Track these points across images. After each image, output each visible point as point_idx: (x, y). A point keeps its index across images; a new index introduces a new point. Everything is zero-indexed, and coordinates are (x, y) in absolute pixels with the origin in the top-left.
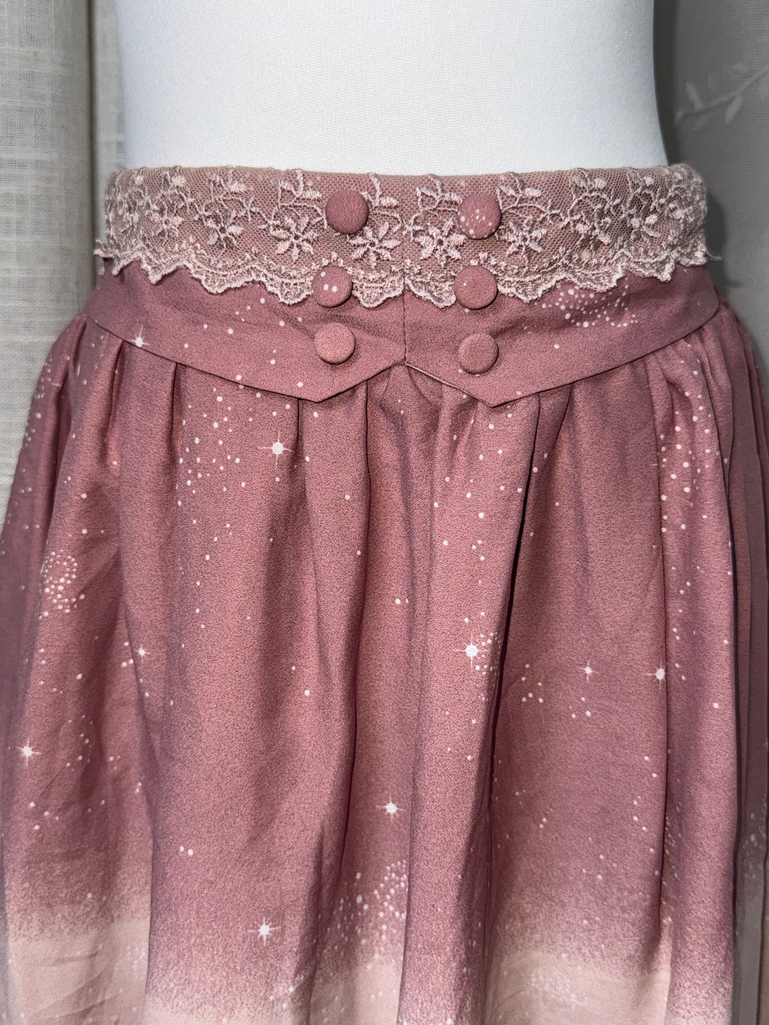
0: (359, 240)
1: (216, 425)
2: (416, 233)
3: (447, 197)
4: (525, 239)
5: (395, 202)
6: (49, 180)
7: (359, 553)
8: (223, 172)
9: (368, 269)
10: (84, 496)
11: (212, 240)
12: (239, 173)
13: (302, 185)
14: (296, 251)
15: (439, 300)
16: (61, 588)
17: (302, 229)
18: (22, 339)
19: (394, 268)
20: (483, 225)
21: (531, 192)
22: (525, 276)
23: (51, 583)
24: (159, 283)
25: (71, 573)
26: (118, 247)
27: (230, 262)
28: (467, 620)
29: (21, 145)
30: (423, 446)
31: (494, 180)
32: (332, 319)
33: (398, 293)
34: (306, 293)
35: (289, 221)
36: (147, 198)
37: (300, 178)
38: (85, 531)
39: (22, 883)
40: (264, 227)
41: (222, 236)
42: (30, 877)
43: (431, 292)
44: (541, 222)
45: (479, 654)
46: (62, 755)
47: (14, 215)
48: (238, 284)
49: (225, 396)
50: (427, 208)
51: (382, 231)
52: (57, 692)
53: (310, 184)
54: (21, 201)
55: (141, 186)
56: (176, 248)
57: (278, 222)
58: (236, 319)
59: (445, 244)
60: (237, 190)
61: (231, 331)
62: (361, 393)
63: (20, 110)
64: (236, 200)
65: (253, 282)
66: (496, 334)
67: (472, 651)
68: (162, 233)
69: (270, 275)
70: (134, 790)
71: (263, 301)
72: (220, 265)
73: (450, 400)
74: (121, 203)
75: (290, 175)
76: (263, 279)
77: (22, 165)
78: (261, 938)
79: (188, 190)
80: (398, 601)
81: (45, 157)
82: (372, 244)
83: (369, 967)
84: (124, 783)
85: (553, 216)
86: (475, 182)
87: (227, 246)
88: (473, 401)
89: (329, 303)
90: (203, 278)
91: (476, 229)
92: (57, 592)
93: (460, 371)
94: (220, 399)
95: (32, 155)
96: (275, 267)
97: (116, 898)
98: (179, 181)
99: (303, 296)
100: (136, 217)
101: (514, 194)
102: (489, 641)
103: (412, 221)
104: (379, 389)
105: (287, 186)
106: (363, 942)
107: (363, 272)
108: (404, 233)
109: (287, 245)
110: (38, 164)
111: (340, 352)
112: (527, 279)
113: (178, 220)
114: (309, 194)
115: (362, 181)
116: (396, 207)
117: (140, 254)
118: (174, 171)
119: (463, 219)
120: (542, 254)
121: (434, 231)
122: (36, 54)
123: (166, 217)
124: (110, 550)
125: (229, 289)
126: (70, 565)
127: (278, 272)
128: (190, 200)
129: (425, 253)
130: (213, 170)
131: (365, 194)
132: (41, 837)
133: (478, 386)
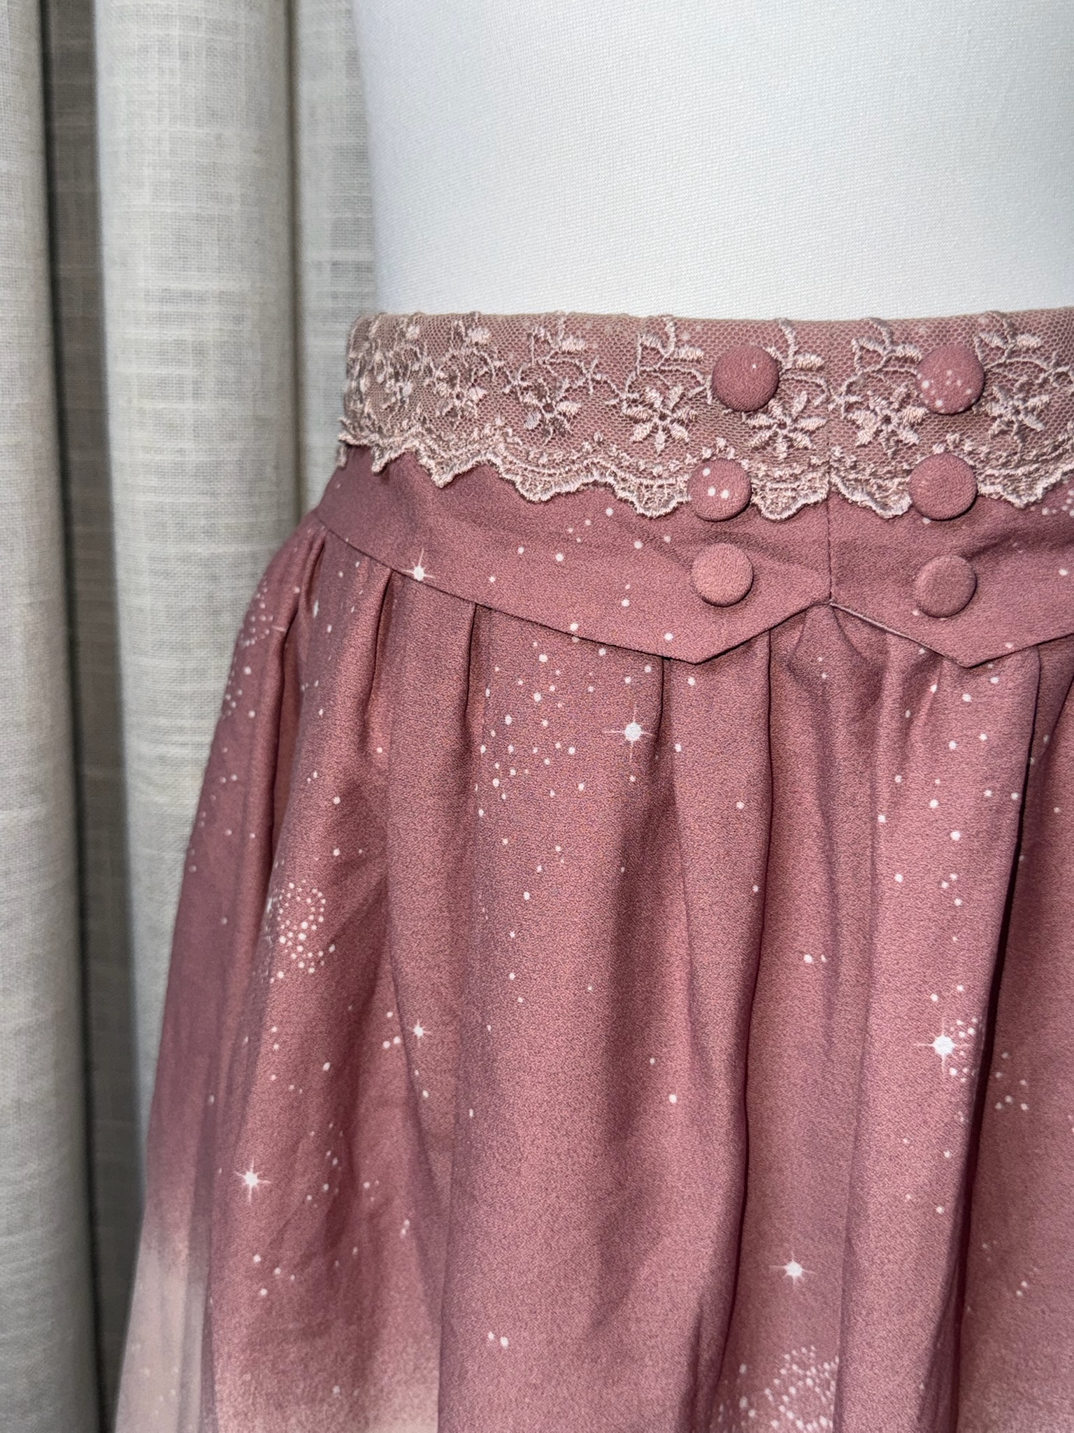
0: (762, 419)
1: (537, 697)
2: (849, 407)
3: (900, 351)
4: (1017, 412)
5: (818, 361)
6: (238, 320)
7: (756, 889)
8: (549, 321)
9: (774, 461)
10: (337, 800)
11: (532, 424)
12: (574, 324)
13: (673, 339)
14: (661, 437)
15: (885, 506)
16: (302, 937)
17: (671, 405)
18: (202, 549)
19: (814, 460)
20: (957, 392)
21: (1026, 341)
22: (1017, 467)
23: (288, 928)
24: (448, 485)
25: (317, 914)
26: (380, 430)
27: (558, 455)
28: (934, 998)
29: (199, 269)
30: (856, 727)
31: (970, 324)
32: (716, 538)
33: (821, 495)
34: (678, 499)
35: (653, 395)
36: (426, 360)
37: (670, 329)
38: (336, 852)
39: (242, 1373)
40: (613, 402)
41: (548, 416)
42: (251, 1365)
43: (871, 495)
44: (1041, 385)
45: (956, 1051)
46: (300, 1184)
47: (189, 372)
48: (572, 487)
49: (552, 654)
50: (869, 369)
51: (798, 406)
52: (295, 1091)
53: (685, 337)
54: (200, 351)
55: (416, 342)
56: (475, 435)
57: (636, 396)
58: (568, 540)
59: (895, 421)
60: (573, 348)
61: (560, 557)
62: (761, 648)
63: (198, 218)
64: (570, 364)
65: (595, 483)
66: (972, 556)
67: (944, 1046)
68: (453, 412)
69: (621, 474)
70: (399, 1231)
71: (609, 512)
72: (544, 460)
73: (898, 657)
74: (381, 366)
75: (655, 325)
76: (610, 480)
77: (201, 299)
79: (495, 349)
80: (808, 959)
81: (232, 286)
82: (782, 425)
84: (384, 1222)
85: (1059, 375)
86: (942, 329)
87: (556, 432)
88: (934, 657)
89: (716, 515)
90: (518, 479)
91: (946, 399)
92: (296, 942)
93: (916, 613)
94: (543, 658)
95: (212, 284)
96: (627, 460)
97: (372, 1392)
98: (480, 335)
99: (673, 504)
100: (408, 388)
101: (1000, 344)
102: (971, 1031)
103: (843, 388)
104: (788, 641)
105: (650, 341)
107: (764, 468)
108: (831, 407)
109: (649, 426)
110: (222, 297)
111: (733, 588)
112: (1020, 471)
113: (477, 394)
114: (687, 352)
115: (771, 330)
116: (821, 368)
117: (416, 443)
118: (471, 320)
119: (925, 385)
120: (1043, 433)
121: (877, 403)
123: (458, 389)
124: (369, 878)
125: (559, 494)
126: (317, 902)
127: (634, 469)
128: (498, 364)
129: (864, 437)
130: (534, 318)
131: (771, 350)
132: (269, 1307)
133: (944, 636)
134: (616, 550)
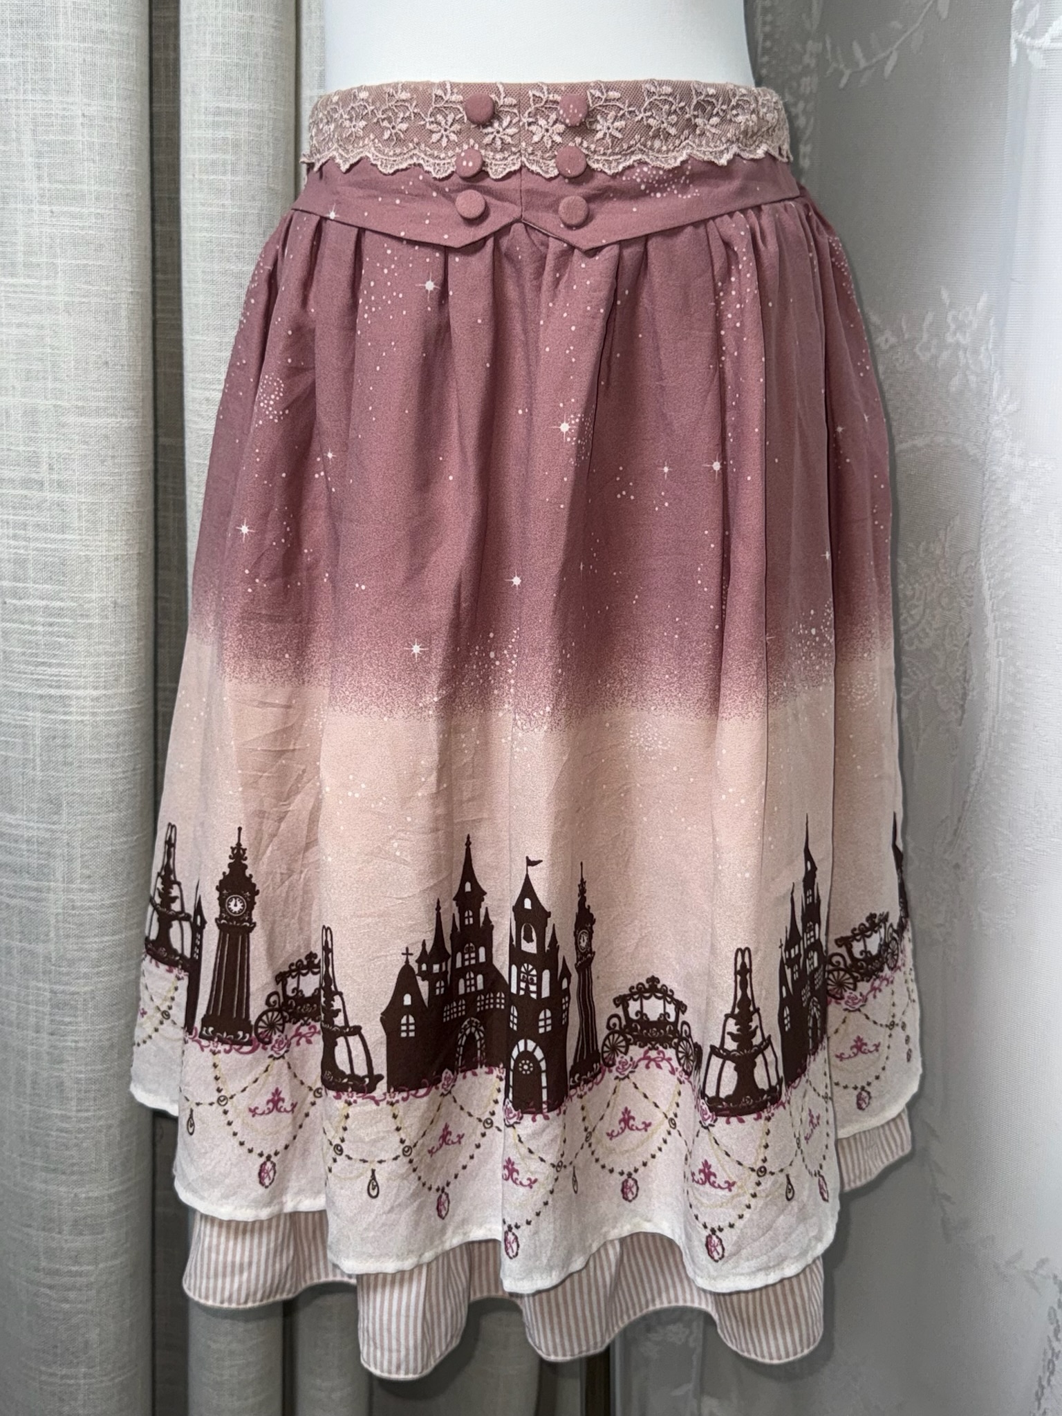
0: (490, 130)
1: (386, 271)
2: (530, 124)
3: (551, 97)
4: (609, 128)
5: (515, 102)
6: (260, 127)
7: (488, 365)
8: (395, 86)
9: (495, 151)
10: (290, 333)
11: (386, 136)
12: (405, 87)
13: (449, 90)
14: (445, 140)
15: (547, 172)
16: (272, 403)
17: (449, 123)
19: (513, 149)
20: (575, 115)
21: (613, 94)
22: (610, 156)
23: (265, 399)
24: (348, 171)
25: (279, 391)
26: (319, 152)
27: (398, 151)
28: (561, 405)
29: (237, 96)
30: (535, 283)
31: (587, 86)
32: (469, 188)
33: (517, 167)
34: (452, 169)
35: (440, 118)
36: (341, 111)
37: (448, 87)
38: (290, 361)
39: (237, 634)
40: (422, 123)
41: (393, 131)
42: (242, 630)
43: (541, 167)
44: (621, 117)
45: (570, 430)
46: (270, 536)
47: (229, 157)
48: (404, 166)
49: (393, 250)
50: (537, 105)
51: (505, 123)
52: (267, 485)
53: (455, 90)
54: (236, 144)
55: (337, 103)
56: (361, 145)
57: (433, 119)
58: (402, 192)
59: (551, 131)
60: (404, 98)
61: (398, 202)
62: (490, 243)
63: (237, 65)
64: (402, 105)
65: (415, 164)
66: (589, 199)
67: (565, 427)
68: (351, 135)
69: (426, 158)
70: (323, 578)
71: (421, 177)
72: (391, 153)
73: (555, 247)
74: (322, 120)
75: (442, 85)
76: (421, 162)
77: (238, 113)
78: (414, 655)
79: (370, 101)
80: (520, 412)
81: (257, 107)
82: (498, 132)
83: (501, 714)
85: (630, 112)
86: (572, 88)
87: (398, 140)
88: (572, 248)
89: (467, 175)
90: (379, 163)
91: (570, 119)
92: (268, 405)
93: (562, 226)
94: (389, 252)
95: (245, 105)
96: (429, 151)
97: (307, 666)
98: (364, 95)
99: (449, 172)
100: (332, 126)
101: (600, 95)
102: (577, 420)
103: (526, 114)
104: (505, 242)
105: (440, 92)
106: (496, 692)
107: (492, 154)
108: (521, 124)
109: (440, 134)
110: (250, 113)
111: (475, 211)
112: (611, 158)
113: (363, 123)
114: (454, 98)
115: (493, 88)
116: (515, 105)
117: (335, 153)
118: (360, 89)
119: (561, 112)
120: (622, 139)
121: (542, 122)
122: (252, 17)
123: (354, 123)
124: (304, 381)
125: (398, 171)
126: (279, 386)
127: (431, 156)
128: (372, 108)
129: (536, 139)
130: (388, 85)
131: (493, 96)
132: (253, 599)
133: (574, 237)
134: (423, 197)
